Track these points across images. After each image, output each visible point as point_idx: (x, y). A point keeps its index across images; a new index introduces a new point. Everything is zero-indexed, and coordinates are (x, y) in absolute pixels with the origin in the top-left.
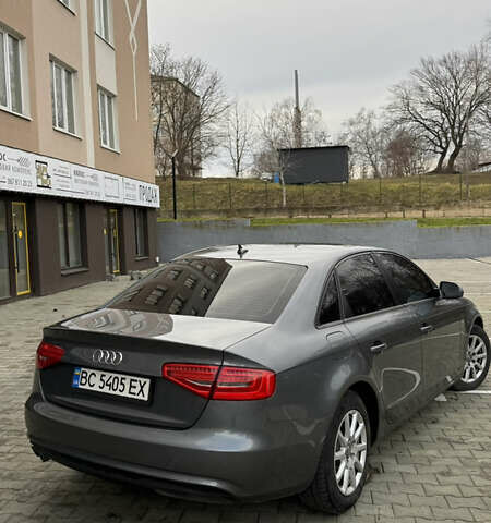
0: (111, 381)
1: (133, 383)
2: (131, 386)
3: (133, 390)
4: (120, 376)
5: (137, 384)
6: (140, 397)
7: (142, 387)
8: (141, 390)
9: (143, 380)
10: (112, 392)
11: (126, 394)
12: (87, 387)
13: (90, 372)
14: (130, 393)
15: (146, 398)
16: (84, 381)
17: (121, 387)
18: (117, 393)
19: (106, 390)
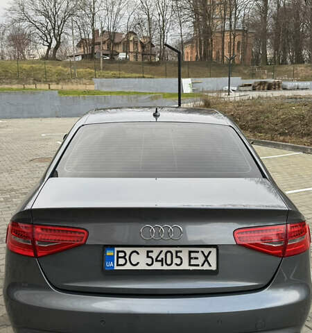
0: (162, 256)
1: (193, 255)
2: (190, 258)
3: (193, 262)
4: (173, 250)
5: (200, 255)
6: (206, 267)
7: (206, 257)
8: (206, 260)
9: (206, 251)
10: (165, 267)
11: (185, 266)
12: (128, 267)
13: (128, 251)
14: (190, 265)
15: (214, 267)
16: (122, 261)
17: (177, 261)
18: (173, 267)
19: (157, 266)
